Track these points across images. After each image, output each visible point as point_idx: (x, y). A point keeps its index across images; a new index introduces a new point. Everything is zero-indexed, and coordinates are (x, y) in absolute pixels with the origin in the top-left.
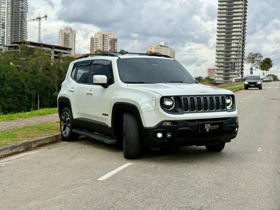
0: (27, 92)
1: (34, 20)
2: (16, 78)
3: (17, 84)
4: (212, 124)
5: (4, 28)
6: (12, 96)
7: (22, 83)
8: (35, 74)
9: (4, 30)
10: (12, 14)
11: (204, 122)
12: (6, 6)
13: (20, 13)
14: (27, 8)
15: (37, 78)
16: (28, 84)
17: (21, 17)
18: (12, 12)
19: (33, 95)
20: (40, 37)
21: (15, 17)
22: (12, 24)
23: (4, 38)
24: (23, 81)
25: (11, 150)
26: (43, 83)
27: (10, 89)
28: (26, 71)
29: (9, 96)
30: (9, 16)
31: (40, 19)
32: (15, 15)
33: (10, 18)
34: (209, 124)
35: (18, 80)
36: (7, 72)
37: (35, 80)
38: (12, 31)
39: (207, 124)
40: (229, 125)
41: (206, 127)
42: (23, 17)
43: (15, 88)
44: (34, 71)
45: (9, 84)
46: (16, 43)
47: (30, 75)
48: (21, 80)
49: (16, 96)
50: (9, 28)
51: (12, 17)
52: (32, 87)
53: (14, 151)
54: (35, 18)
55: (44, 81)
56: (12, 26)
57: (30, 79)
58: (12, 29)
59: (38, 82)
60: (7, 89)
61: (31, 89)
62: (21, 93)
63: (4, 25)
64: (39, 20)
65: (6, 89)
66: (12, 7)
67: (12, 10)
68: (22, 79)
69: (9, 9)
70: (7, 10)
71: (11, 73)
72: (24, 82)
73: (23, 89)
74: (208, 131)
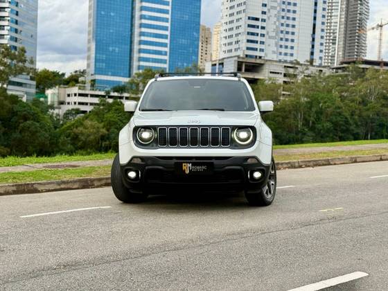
0: (353, 130)
1: (373, 29)
2: (338, 111)
3: (339, 119)
4: (194, 164)
5: (334, 44)
6: (331, 135)
7: (346, 118)
8: (366, 105)
9: (334, 46)
10: (346, 24)
11: (181, 161)
12: (339, 14)
13: (358, 21)
14: (368, 13)
15: (368, 110)
16: (354, 119)
17: (359, 27)
18: (346, 21)
19: (362, 134)
20: (380, 52)
21: (350, 28)
22: (345, 38)
23: (334, 56)
24: (347, 114)
25: (59, 185)
26: (376, 117)
27: (328, 125)
28: (353, 101)
29: (327, 134)
30: (343, 26)
31: (381, 26)
32: (351, 24)
33: (342, 30)
34: (189, 163)
35: (340, 114)
36: (325, 102)
37: (364, 114)
38: (344, 47)
39: (187, 163)
40: (227, 168)
41: (184, 168)
42: (361, 26)
43: (336, 124)
44: (363, 101)
45: (328, 119)
46: (346, 63)
47: (357, 106)
48: (345, 114)
49: (336, 136)
50: (342, 43)
51: (346, 27)
52: (359, 123)
53: (63, 186)
54: (375, 26)
55: (378, 115)
56: (345, 41)
57: (357, 112)
58: (345, 44)
59: (369, 116)
60: (325, 125)
61: (357, 126)
62: (343, 131)
63: (335, 40)
64: (380, 28)
65: (323, 126)
66: (347, 14)
67: (346, 18)
68: (346, 112)
69: (343, 16)
70: (340, 18)
71: (330, 104)
72: (348, 117)
73: (347, 126)
74: (187, 172)
